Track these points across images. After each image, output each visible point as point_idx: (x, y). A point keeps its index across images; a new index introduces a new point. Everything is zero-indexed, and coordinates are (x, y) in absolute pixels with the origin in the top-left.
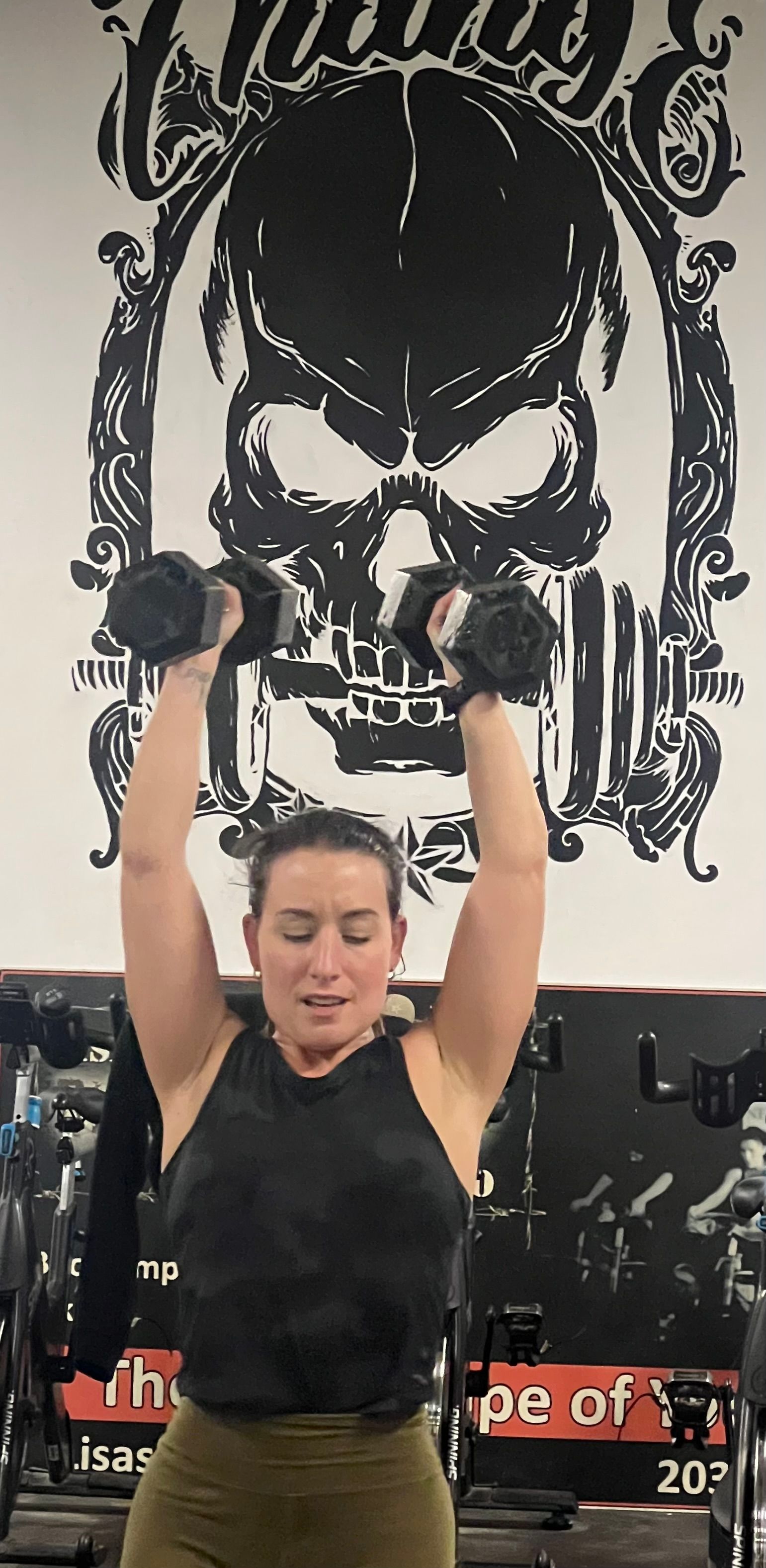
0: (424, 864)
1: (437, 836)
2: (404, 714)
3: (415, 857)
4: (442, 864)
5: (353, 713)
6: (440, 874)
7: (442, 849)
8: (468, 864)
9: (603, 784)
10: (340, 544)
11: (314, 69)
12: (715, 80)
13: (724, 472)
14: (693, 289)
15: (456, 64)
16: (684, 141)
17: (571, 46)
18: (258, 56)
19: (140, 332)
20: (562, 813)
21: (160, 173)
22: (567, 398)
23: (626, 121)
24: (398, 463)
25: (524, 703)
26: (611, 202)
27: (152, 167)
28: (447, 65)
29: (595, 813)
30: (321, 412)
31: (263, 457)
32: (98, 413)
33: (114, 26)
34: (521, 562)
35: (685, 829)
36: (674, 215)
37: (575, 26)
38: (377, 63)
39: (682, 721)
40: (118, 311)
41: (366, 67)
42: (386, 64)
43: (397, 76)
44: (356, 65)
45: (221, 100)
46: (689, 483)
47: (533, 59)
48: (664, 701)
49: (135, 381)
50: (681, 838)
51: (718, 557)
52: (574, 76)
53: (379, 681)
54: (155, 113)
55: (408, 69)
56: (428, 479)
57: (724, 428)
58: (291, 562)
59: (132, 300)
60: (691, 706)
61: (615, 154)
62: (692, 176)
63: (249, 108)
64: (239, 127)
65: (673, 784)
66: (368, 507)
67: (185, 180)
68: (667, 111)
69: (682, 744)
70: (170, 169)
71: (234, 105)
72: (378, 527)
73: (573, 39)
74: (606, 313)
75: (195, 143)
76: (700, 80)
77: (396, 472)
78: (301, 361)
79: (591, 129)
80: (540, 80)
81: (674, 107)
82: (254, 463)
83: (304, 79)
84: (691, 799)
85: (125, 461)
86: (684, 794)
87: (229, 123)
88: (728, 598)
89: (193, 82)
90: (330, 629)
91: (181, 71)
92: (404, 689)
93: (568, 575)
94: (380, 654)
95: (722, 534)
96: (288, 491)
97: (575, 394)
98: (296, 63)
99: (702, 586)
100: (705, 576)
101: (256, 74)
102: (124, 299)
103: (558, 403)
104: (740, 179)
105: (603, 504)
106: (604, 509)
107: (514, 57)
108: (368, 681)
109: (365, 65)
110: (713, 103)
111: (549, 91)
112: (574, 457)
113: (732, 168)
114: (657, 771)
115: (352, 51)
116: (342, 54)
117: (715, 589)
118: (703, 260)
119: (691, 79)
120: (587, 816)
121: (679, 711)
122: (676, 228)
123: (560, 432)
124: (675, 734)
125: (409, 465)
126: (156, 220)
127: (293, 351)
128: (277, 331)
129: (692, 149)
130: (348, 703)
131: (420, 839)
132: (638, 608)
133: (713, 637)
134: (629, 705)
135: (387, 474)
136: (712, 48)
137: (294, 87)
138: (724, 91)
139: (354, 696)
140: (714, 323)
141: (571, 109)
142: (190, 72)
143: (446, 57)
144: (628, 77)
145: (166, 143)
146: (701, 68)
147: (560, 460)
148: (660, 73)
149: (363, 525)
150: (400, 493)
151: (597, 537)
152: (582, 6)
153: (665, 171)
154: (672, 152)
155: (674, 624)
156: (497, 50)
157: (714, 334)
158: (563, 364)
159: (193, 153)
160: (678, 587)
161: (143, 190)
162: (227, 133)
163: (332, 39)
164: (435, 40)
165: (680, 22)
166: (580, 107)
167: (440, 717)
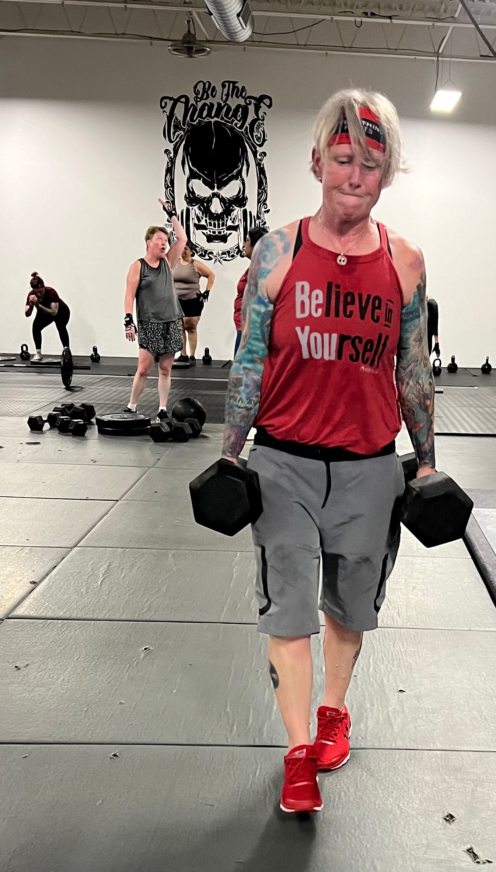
0: (221, 258)
1: (223, 253)
2: (217, 233)
5: (209, 233)
6: (224, 260)
7: (223, 256)
8: (228, 258)
11: (197, 120)
13: (266, 192)
14: (260, 160)
18: (188, 118)
19: (172, 167)
28: (219, 120)
31: (192, 188)
32: (166, 181)
37: (240, 113)
40: (168, 163)
43: (211, 122)
46: (260, 193)
53: (212, 227)
54: (172, 128)
55: (213, 120)
67: (178, 140)
72: (211, 201)
75: (179, 133)
82: (191, 190)
85: (170, 189)
88: (267, 213)
90: (204, 218)
92: (217, 229)
93: (242, 209)
94: (212, 223)
98: (195, 119)
104: (267, 141)
106: (247, 198)
107: (230, 119)
108: (211, 227)
109: (206, 120)
111: (236, 124)
112: (242, 189)
116: (202, 117)
117: (265, 212)
125: (216, 190)
130: (208, 231)
131: (220, 254)
135: (213, 192)
145: (174, 133)
147: (240, 189)
148: (254, 122)
149: (209, 201)
150: (215, 195)
151: (246, 203)
152: (240, 110)
153: (255, 139)
154: (256, 136)
155: (259, 218)
156: (227, 117)
157: (263, 168)
158: (240, 173)
159: (179, 135)
160: (259, 212)
161: (171, 141)
162: (184, 132)
163: (200, 115)
164: (217, 115)
165: (257, 113)
166: (241, 128)
167: (222, 234)
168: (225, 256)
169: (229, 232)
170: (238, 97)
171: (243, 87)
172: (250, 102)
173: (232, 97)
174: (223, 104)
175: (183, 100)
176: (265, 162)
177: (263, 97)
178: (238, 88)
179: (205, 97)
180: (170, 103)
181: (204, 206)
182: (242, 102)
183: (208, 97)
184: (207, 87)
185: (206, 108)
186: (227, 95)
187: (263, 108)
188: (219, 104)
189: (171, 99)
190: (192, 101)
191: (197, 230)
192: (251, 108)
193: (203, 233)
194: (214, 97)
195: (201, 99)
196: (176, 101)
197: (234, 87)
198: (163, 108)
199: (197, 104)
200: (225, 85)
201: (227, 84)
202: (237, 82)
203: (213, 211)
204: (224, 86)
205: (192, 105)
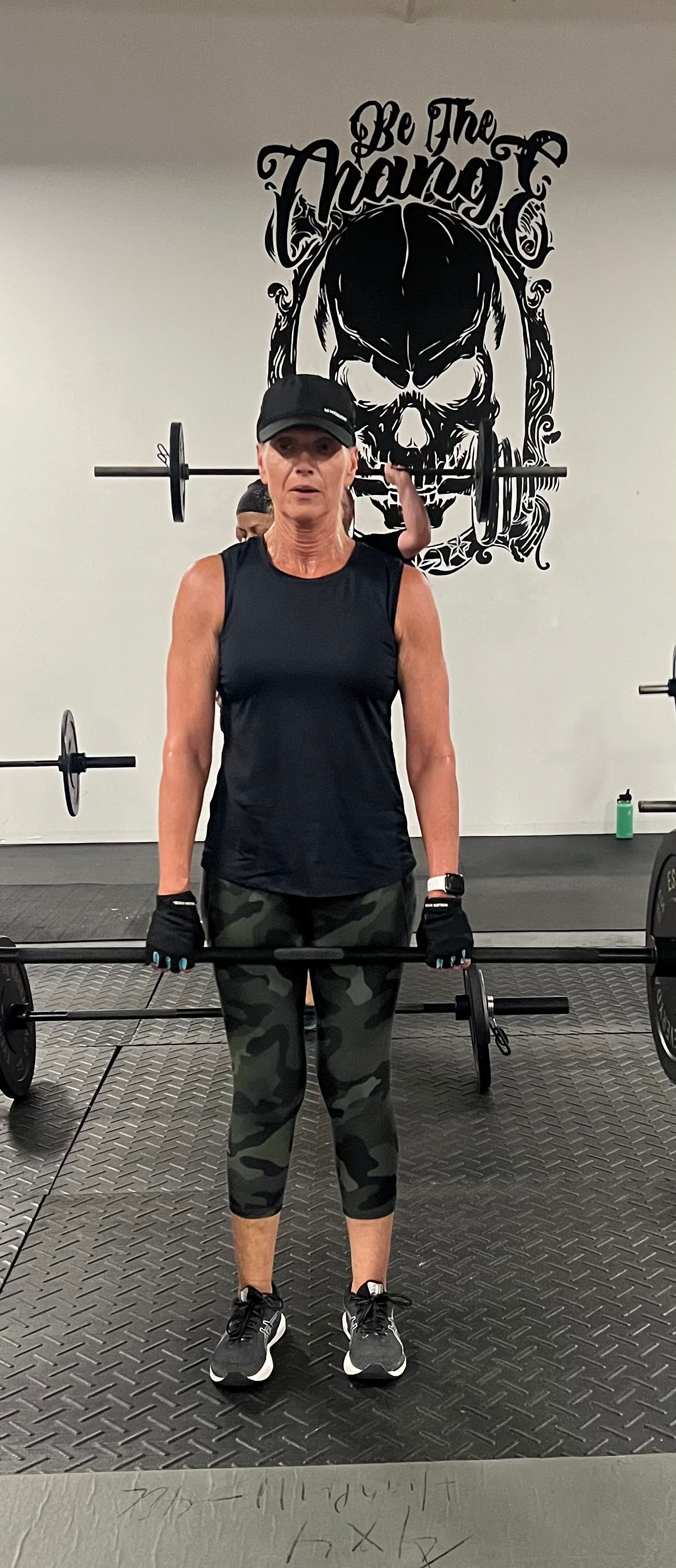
0: (425, 568)
1: (429, 555)
3: (420, 565)
4: (432, 568)
5: (391, 502)
6: (432, 572)
7: (431, 561)
8: (443, 567)
9: (500, 529)
10: (381, 425)
11: (361, 204)
12: (540, 205)
13: (548, 385)
14: (534, 302)
15: (425, 200)
16: (527, 234)
17: (475, 192)
18: (335, 199)
19: (289, 328)
20: (483, 543)
21: (294, 255)
22: (479, 354)
23: (501, 225)
24: (405, 385)
25: (465, 494)
26: (496, 262)
27: (290, 252)
28: (420, 201)
29: (497, 542)
30: (371, 363)
31: (346, 385)
32: (271, 368)
33: (270, 187)
34: (462, 430)
35: (536, 547)
36: (524, 268)
37: (477, 182)
38: (389, 201)
39: (533, 499)
40: (278, 320)
41: (384, 203)
42: (393, 201)
43: (398, 207)
44: (380, 202)
45: (320, 220)
46: (534, 391)
47: (459, 197)
48: (525, 491)
49: (287, 352)
50: (534, 552)
51: (547, 424)
52: (477, 204)
54: (290, 227)
55: (403, 203)
56: (419, 393)
57: (549, 365)
58: (362, 434)
59: (284, 314)
60: (537, 492)
61: (497, 240)
62: (531, 250)
63: (332, 223)
64: (328, 232)
65: (530, 528)
66: (394, 407)
67: (305, 258)
68: (519, 220)
69: (533, 510)
70: (298, 253)
71: (325, 222)
72: (398, 415)
73: (476, 188)
74: (495, 314)
75: (309, 240)
76: (533, 206)
77: (405, 391)
78: (361, 340)
79: (486, 229)
80: (462, 207)
81: (522, 218)
82: (342, 386)
83: (357, 209)
84: (538, 534)
86: (535, 532)
87: (323, 231)
88: (552, 442)
89: (307, 212)
90: (379, 463)
91: (301, 207)
95: (549, 414)
96: (358, 401)
97: (483, 351)
98: (353, 202)
99: (541, 438)
100: (542, 433)
101: (335, 208)
102: (280, 314)
103: (475, 356)
104: (552, 251)
105: (496, 402)
106: (497, 405)
107: (450, 197)
110: (540, 216)
111: (467, 212)
112: (483, 381)
113: (549, 246)
114: (523, 522)
115: (378, 196)
116: (374, 197)
117: (546, 439)
118: (537, 289)
119: (529, 205)
120: (493, 543)
121: (532, 495)
122: (525, 274)
123: (477, 369)
124: (530, 505)
125: (411, 387)
126: (293, 277)
127: (357, 336)
128: (350, 327)
129: (531, 237)
130: (388, 497)
131: (422, 557)
132: (513, 449)
133: (546, 460)
134: (510, 494)
135: (401, 391)
136: (538, 191)
137: (352, 213)
138: (544, 210)
139: (391, 494)
140: (543, 317)
141: (477, 220)
142: (305, 207)
143: (420, 198)
144: (501, 205)
145: (296, 241)
146: (533, 200)
147: (477, 382)
148: (516, 203)
149: (392, 415)
150: (408, 400)
151: (494, 417)
152: (480, 172)
153: (519, 247)
154: (522, 239)
155: (529, 456)
156: (443, 194)
157: (543, 322)
158: (478, 337)
159: (308, 245)
160: (530, 439)
161: (287, 263)
162: (323, 236)
163: (368, 191)
164: (415, 189)
165: (524, 179)
166: (481, 219)
167: (428, 502)
168: (437, 561)
169: (446, 497)
170: (472, 140)
171: (488, 113)
172: (507, 151)
173: (456, 140)
174: (431, 160)
175: (322, 152)
176: (548, 307)
177: (543, 136)
178: (474, 118)
179: (382, 142)
180: (285, 163)
181: (377, 432)
182: (483, 151)
183: (389, 143)
184: (387, 115)
185: (386, 171)
186: (444, 135)
187: (543, 166)
188: (421, 160)
189: (288, 151)
190: (345, 155)
191: (359, 495)
192: (510, 168)
193: (376, 503)
194: (406, 142)
195: (372, 148)
196: (301, 157)
197: (462, 115)
198: (264, 175)
199: (358, 161)
200: (439, 110)
201: (443, 107)
202: (470, 102)
203: (403, 443)
204: (433, 112)
205: (347, 164)
